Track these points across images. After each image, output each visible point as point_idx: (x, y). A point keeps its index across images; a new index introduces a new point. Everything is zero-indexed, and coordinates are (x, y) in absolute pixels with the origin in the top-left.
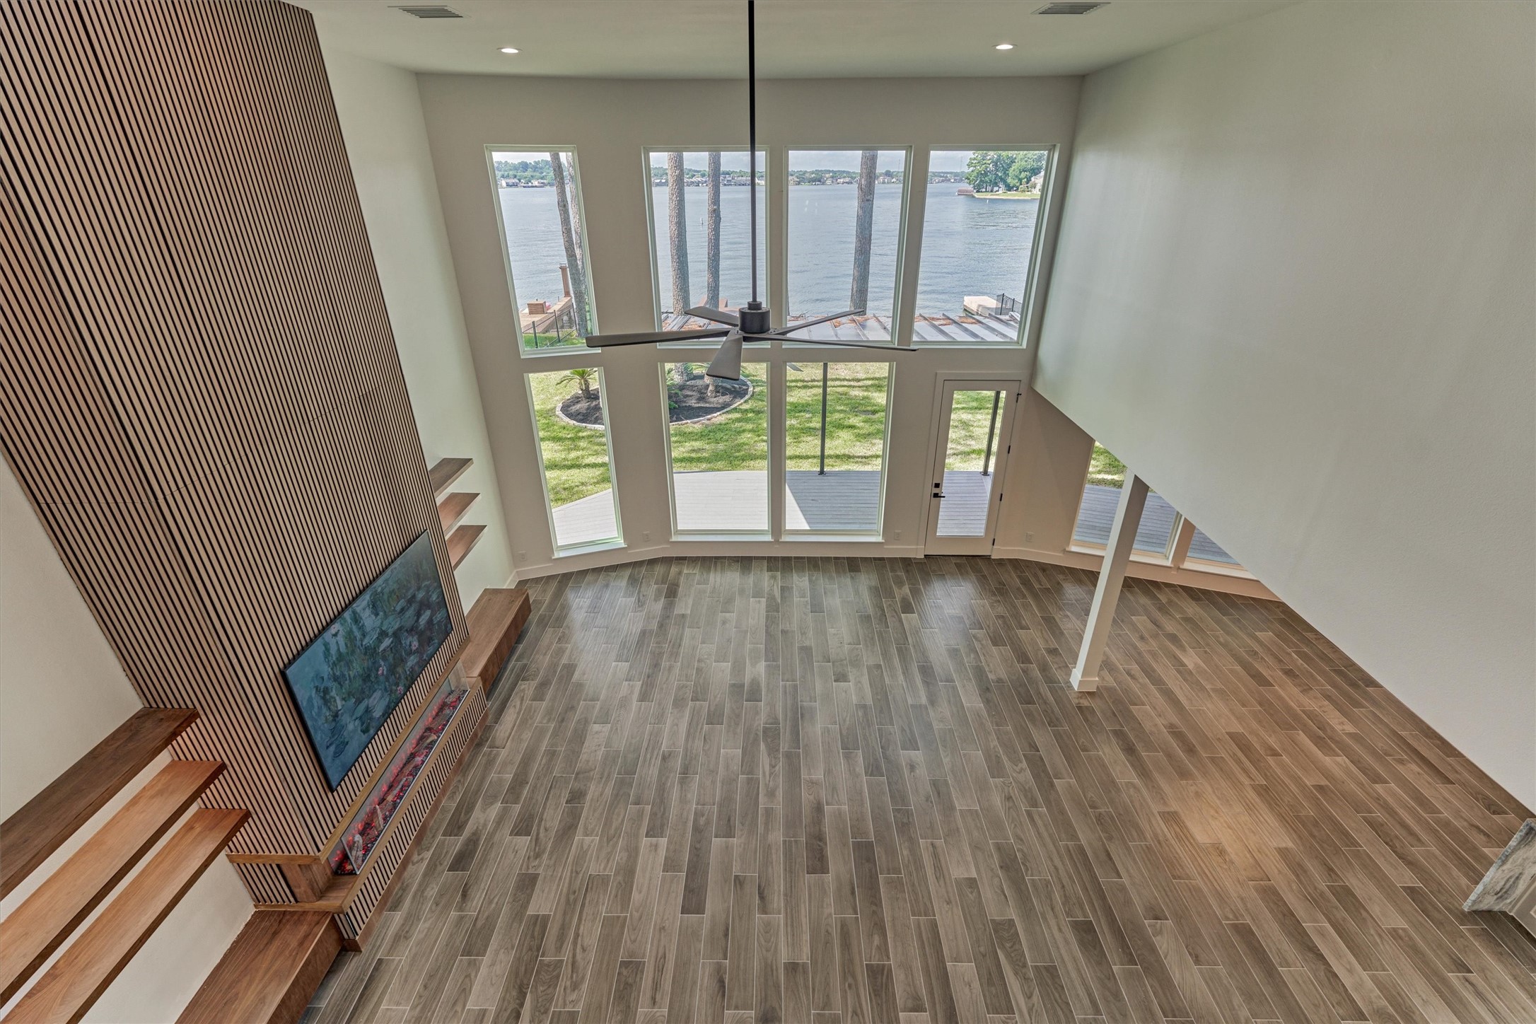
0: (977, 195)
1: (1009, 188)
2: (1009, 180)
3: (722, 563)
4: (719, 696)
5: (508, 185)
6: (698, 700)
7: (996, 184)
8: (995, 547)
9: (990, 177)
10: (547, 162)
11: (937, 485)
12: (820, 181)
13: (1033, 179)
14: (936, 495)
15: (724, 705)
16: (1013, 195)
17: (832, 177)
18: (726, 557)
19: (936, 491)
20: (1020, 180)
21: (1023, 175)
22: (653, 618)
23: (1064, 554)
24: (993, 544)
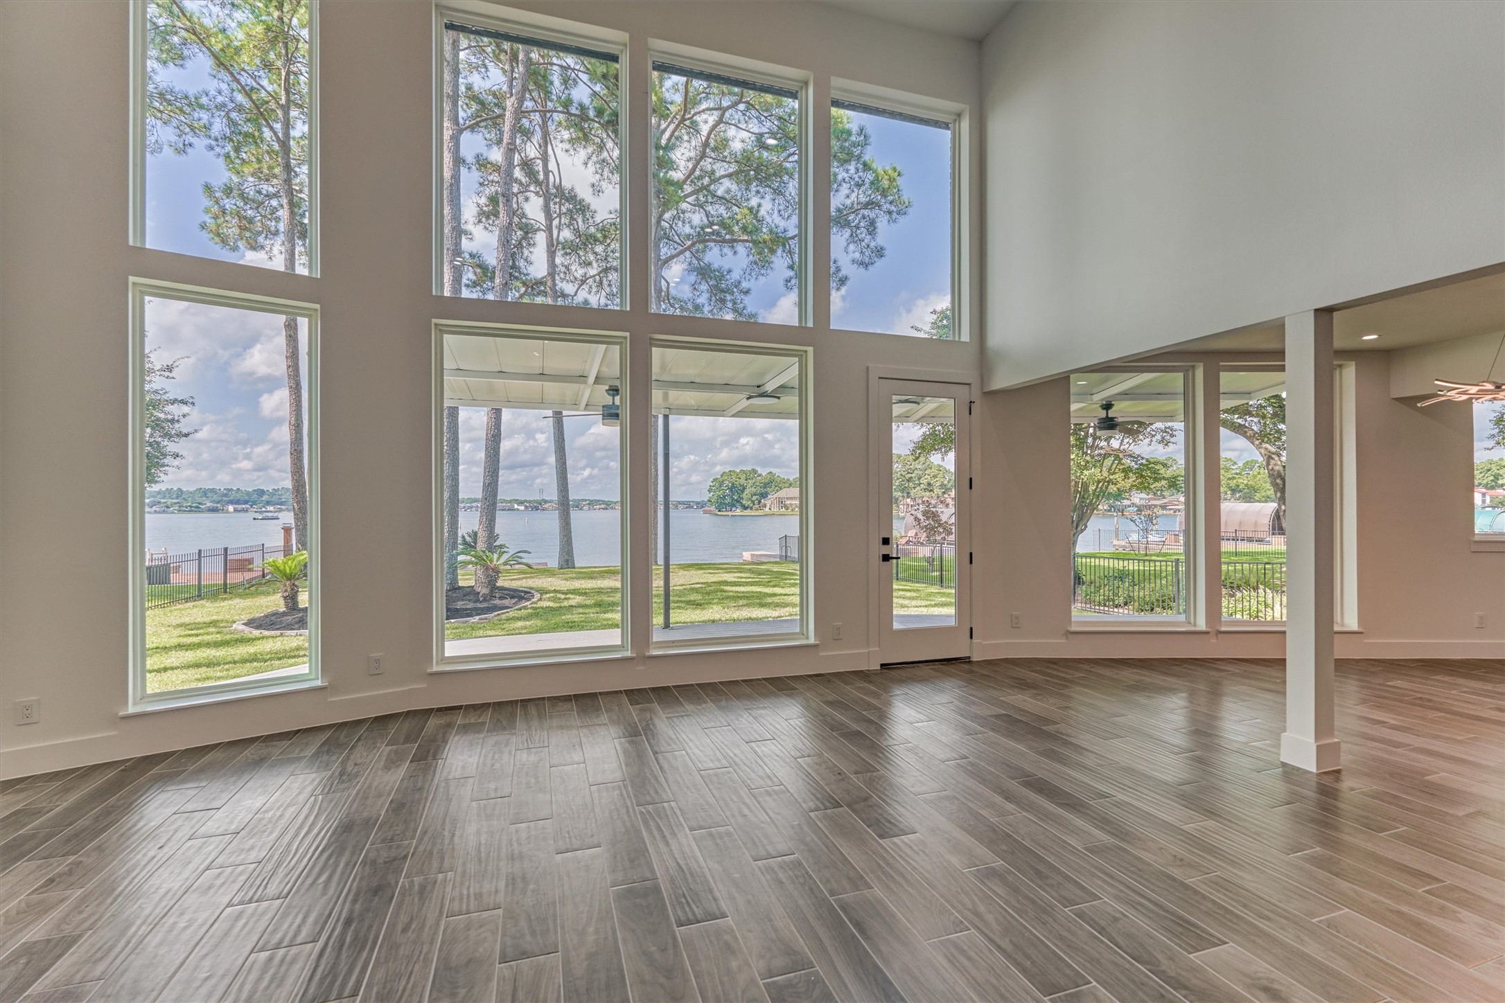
0: (719, 513)
1: (745, 508)
2: (744, 502)
3: (536, 705)
4: (591, 929)
5: (236, 510)
6: (525, 954)
7: (733, 505)
8: (974, 640)
9: (728, 500)
10: (288, 489)
11: (886, 541)
12: (577, 507)
13: (762, 501)
14: (886, 558)
15: (617, 951)
16: (748, 512)
17: (589, 504)
18: (544, 698)
19: (885, 550)
20: (753, 502)
21: (754, 498)
22: (380, 796)
23: (1067, 638)
24: (971, 637)
